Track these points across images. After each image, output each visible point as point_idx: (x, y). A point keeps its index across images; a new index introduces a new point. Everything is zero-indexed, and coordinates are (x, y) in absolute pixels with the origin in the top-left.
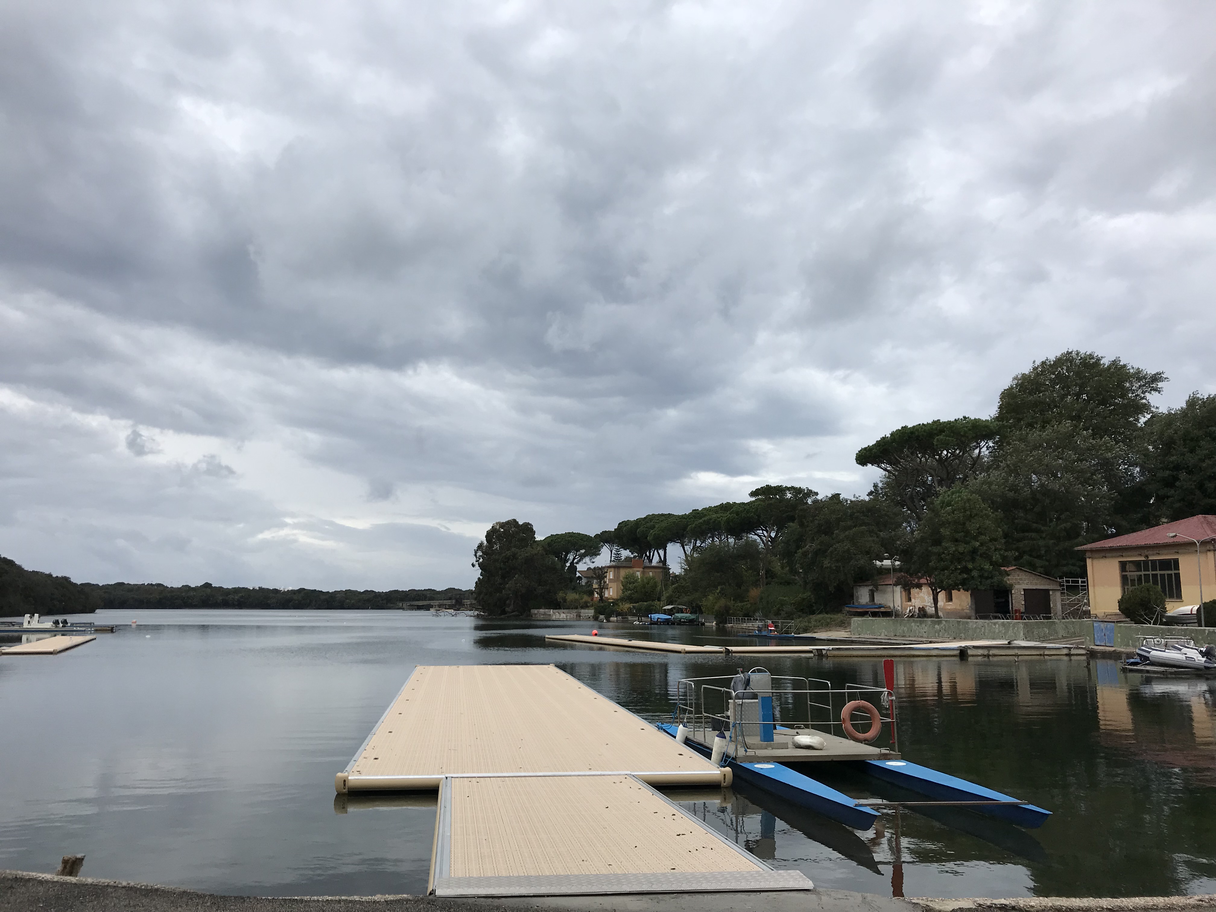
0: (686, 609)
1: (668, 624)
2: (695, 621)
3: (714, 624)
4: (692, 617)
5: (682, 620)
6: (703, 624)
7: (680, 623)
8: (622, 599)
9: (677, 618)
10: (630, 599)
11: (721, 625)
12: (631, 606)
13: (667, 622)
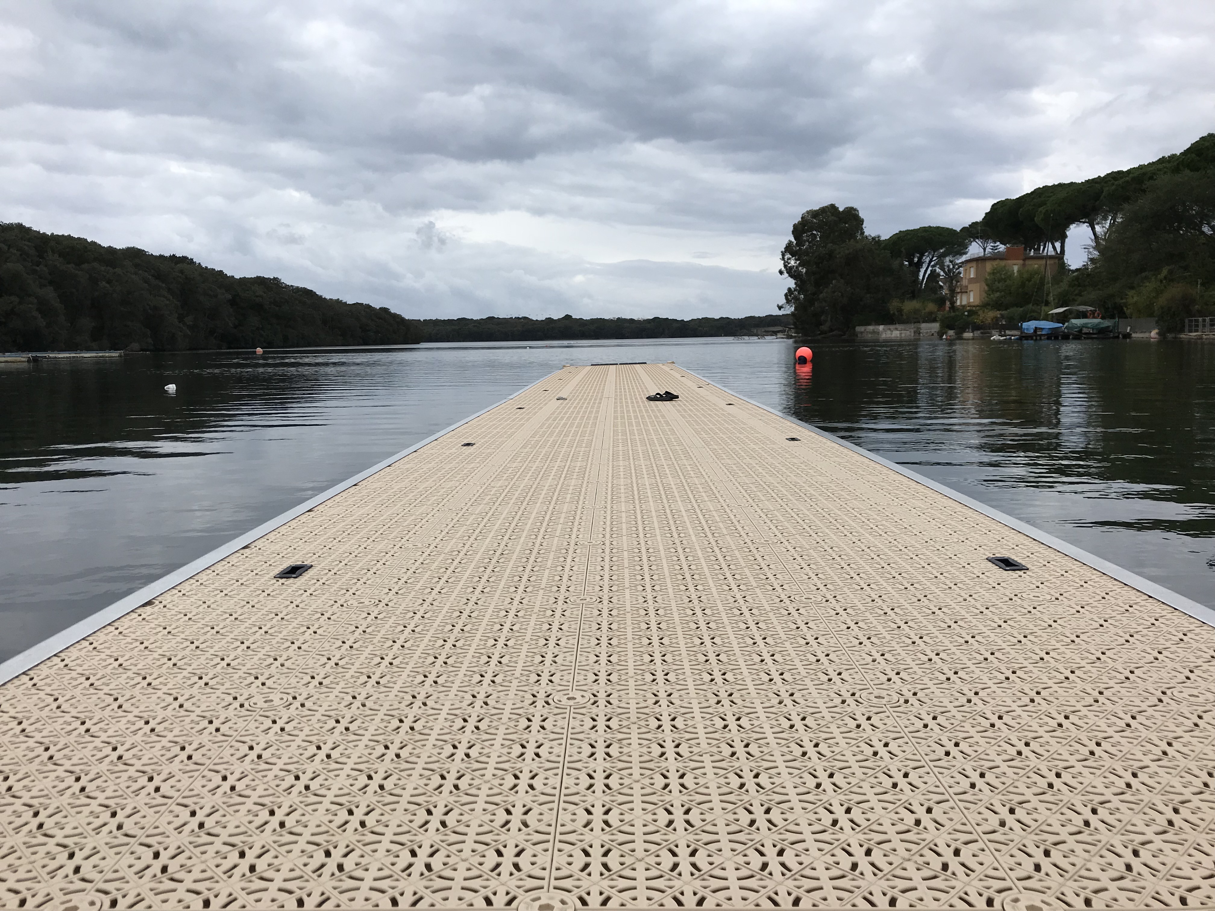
0: (1093, 312)
1: (1056, 338)
2: (1111, 332)
3: (1154, 333)
4: (1107, 323)
5: (1085, 330)
6: (1127, 336)
7: (1079, 335)
8: (985, 306)
9: (1073, 327)
10: (997, 305)
11: (1170, 336)
12: (998, 314)
13: (1054, 335)
